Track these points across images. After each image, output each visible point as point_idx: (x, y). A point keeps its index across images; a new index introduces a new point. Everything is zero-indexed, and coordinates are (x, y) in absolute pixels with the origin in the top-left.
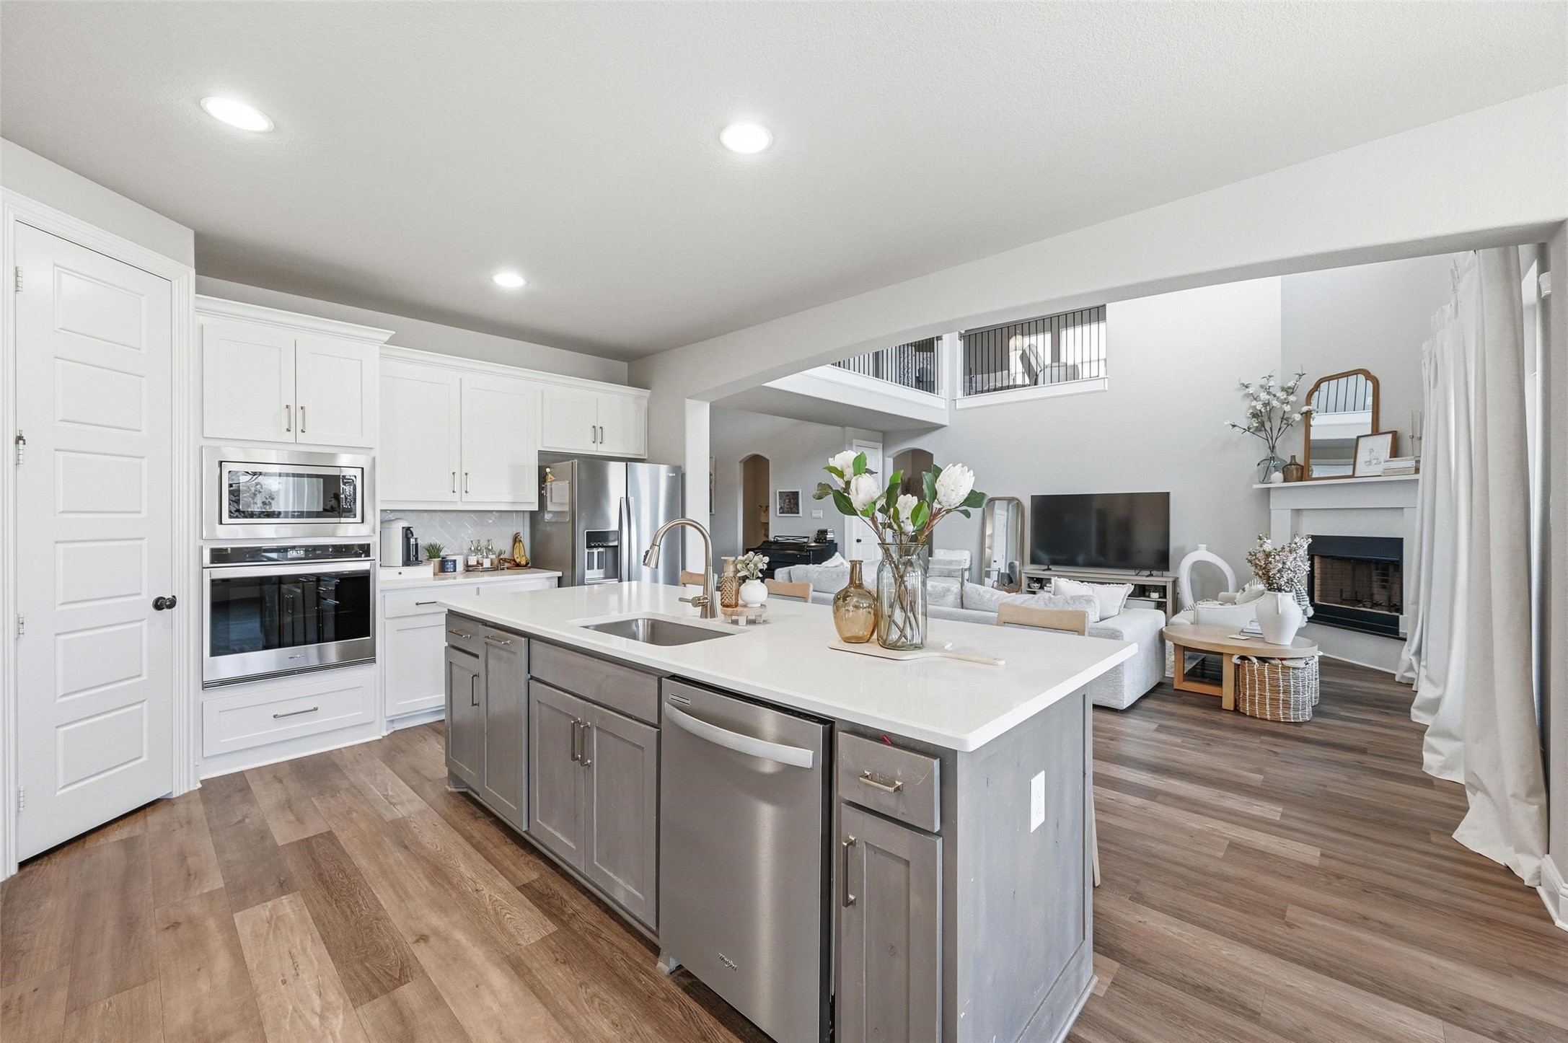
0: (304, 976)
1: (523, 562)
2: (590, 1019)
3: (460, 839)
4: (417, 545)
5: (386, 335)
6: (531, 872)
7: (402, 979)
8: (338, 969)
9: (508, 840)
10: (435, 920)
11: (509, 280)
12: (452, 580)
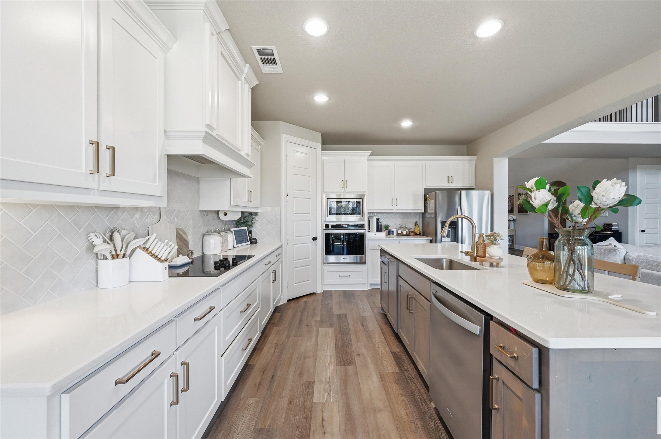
0: (328, 351)
1: (418, 233)
2: (399, 407)
3: (380, 330)
4: (381, 225)
5: (369, 153)
6: (397, 349)
7: (349, 364)
8: (336, 353)
9: (394, 335)
10: (364, 351)
11: (406, 124)
12: (392, 238)
